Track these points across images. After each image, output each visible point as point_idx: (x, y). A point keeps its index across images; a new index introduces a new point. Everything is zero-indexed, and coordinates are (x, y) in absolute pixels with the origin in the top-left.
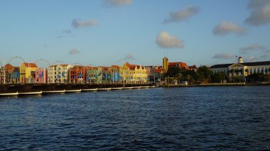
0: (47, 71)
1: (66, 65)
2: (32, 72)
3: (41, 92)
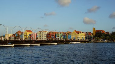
2: (30, 34)
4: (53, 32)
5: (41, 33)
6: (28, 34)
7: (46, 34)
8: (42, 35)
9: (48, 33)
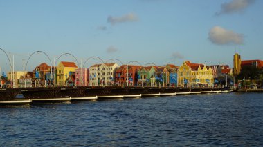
0: (88, 72)
1: (112, 65)
2: (70, 72)
3: (96, 97)
4: (130, 67)
5: (101, 68)
6: (67, 71)
7: (112, 71)
8: (101, 74)
9: (116, 69)
